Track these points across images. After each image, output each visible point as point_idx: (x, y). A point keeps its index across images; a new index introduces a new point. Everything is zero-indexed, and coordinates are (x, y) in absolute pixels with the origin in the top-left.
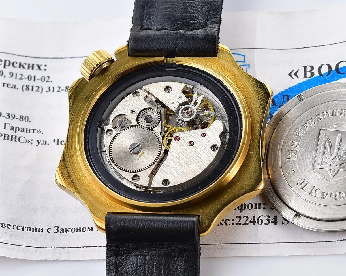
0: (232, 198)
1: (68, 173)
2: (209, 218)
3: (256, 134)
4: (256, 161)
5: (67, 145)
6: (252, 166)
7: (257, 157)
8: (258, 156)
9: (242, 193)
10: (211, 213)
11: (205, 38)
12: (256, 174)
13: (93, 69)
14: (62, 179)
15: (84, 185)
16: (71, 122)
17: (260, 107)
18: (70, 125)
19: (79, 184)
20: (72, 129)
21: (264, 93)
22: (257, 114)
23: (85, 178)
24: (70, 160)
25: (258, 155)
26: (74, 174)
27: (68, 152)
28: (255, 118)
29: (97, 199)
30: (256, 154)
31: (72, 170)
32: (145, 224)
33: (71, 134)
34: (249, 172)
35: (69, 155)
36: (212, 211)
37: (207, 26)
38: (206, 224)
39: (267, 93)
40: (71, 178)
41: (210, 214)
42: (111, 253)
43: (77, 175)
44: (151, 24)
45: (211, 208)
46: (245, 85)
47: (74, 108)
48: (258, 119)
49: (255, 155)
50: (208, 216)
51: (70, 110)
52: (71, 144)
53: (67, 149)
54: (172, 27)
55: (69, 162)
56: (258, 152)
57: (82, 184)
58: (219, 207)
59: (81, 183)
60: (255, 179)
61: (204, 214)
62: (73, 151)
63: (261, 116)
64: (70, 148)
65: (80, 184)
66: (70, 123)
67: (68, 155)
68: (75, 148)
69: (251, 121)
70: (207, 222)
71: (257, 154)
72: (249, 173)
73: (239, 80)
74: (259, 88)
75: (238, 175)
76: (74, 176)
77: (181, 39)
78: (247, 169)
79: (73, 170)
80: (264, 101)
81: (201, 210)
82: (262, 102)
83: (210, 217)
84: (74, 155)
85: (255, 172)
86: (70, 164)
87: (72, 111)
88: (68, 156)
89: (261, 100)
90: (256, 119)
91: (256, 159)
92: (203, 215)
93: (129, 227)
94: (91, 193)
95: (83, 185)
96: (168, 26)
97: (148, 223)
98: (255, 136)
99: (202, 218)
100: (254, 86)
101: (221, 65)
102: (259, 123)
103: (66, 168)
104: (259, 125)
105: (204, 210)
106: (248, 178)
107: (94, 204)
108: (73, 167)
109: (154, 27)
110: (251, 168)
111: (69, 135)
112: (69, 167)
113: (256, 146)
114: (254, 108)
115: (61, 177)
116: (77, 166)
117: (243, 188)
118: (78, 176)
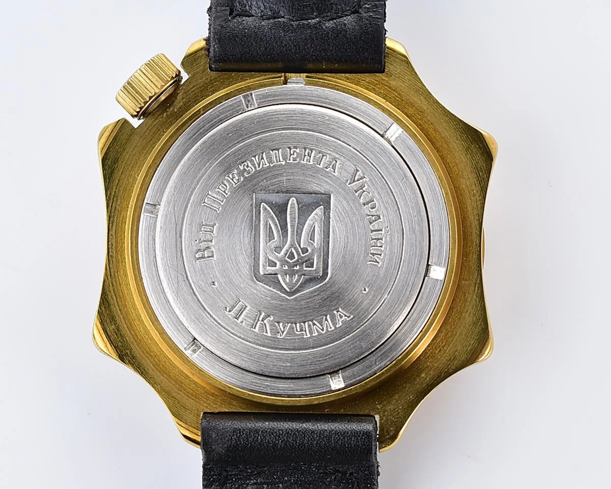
0: (436, 380)
1: (118, 330)
2: (396, 420)
3: (472, 242)
4: (475, 300)
5: (108, 268)
6: (469, 311)
7: (477, 293)
8: (478, 290)
9: (454, 368)
10: (398, 411)
11: (360, 37)
12: (478, 329)
13: (143, 105)
14: (108, 343)
15: (152, 354)
16: (112, 219)
17: (475, 184)
18: (111, 225)
19: (141, 353)
20: (115, 234)
21: (482, 153)
22: (470, 199)
23: (152, 339)
24: (118, 300)
25: (478, 288)
26: (130, 332)
27: (112, 284)
28: (467, 208)
29: (179, 385)
30: (475, 286)
31: (125, 322)
32: (279, 441)
33: (114, 245)
34: (464, 324)
35: (116, 290)
36: (401, 407)
37: (361, 7)
38: (392, 434)
39: (487, 153)
40: (124, 339)
41: (396, 413)
42: (212, 479)
43: (135, 333)
44: (249, 3)
45: (397, 401)
46: (443, 135)
47: (114, 188)
48: (473, 209)
49: (472, 288)
50: (393, 417)
51: (106, 192)
52: (117, 267)
53: (109, 277)
54: (292, 13)
55: (116, 305)
56: (478, 282)
57: (148, 353)
58: (411, 397)
59: (145, 351)
60: (475, 338)
61: (386, 413)
62: (121, 282)
63: (479, 203)
64: (114, 275)
65: (143, 352)
66: (109, 220)
67: (114, 290)
68: (126, 275)
69: (461, 215)
70: (392, 429)
71: (477, 285)
72: (464, 327)
73: (432, 124)
74: (471, 143)
75: (444, 331)
76: (130, 335)
77: (313, 39)
78: (460, 318)
79: (126, 324)
80: (482, 172)
81: (379, 404)
82: (479, 174)
83: (397, 418)
84: (125, 292)
85: (475, 324)
86: (120, 310)
87: (111, 194)
88: (112, 292)
89: (477, 170)
90: (470, 209)
91: (475, 296)
92: (383, 416)
93: (248, 446)
94: (167, 372)
95: (150, 355)
96: (285, 10)
97: (284, 440)
98: (470, 247)
99: (382, 421)
100: (461, 137)
101: (395, 90)
102: (477, 218)
103: (113, 319)
104: (476, 223)
105: (384, 406)
106: (463, 336)
107: (174, 395)
108: (126, 316)
109: (258, 11)
110: (467, 316)
111: (110, 246)
112: (116, 316)
113: (473, 268)
114: (464, 187)
115: (105, 339)
116: (134, 314)
117: (455, 358)
118: (137, 336)
